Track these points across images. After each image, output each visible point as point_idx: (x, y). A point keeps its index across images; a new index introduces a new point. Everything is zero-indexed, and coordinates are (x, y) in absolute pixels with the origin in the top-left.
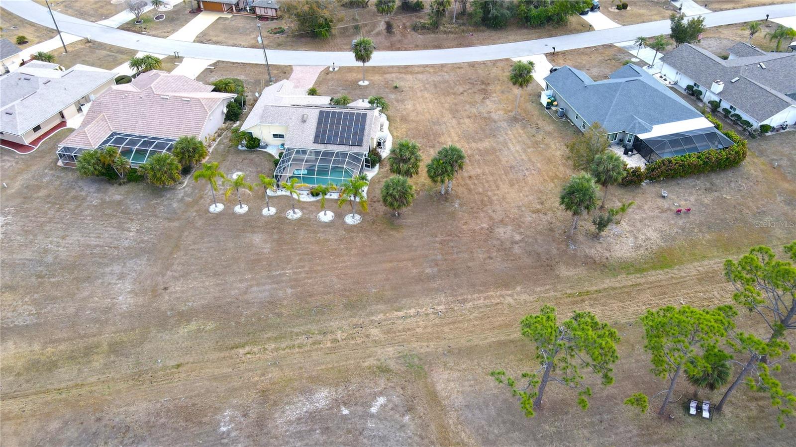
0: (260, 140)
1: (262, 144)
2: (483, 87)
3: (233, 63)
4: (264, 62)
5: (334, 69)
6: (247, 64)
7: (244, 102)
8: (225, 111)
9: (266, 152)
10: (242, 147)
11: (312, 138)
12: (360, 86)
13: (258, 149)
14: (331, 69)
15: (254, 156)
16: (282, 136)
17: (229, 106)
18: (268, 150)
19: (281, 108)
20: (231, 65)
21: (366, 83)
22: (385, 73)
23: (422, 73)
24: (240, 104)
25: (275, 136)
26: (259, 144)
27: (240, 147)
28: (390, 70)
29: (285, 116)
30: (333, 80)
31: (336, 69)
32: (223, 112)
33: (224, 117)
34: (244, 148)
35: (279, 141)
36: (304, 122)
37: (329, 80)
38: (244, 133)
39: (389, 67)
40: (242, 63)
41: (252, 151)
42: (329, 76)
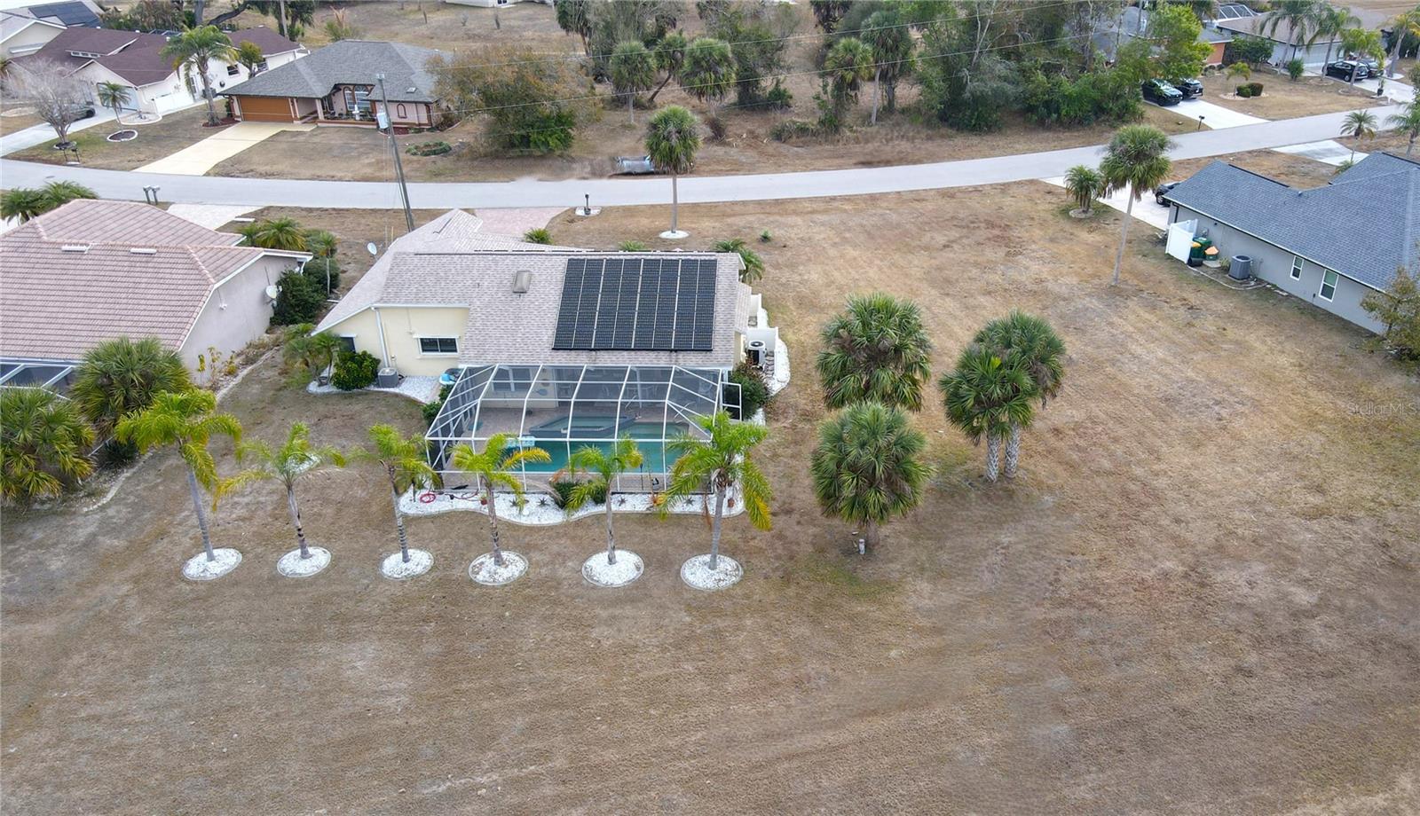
0: (377, 362)
1: (385, 371)
2: (997, 232)
3: (310, 210)
4: (400, 205)
5: (587, 211)
6: (348, 210)
7: (334, 277)
8: (272, 292)
9: (396, 395)
10: (321, 385)
11: (548, 335)
12: (664, 240)
13: (373, 388)
14: (580, 212)
15: (357, 407)
16: (448, 345)
17: (286, 282)
18: (405, 389)
20: (304, 213)
21: (681, 234)
22: (725, 215)
23: (826, 211)
24: (322, 280)
25: (428, 345)
26: (375, 373)
27: (313, 387)
28: (737, 208)
29: (461, 278)
30: (588, 233)
31: (594, 212)
32: (264, 295)
33: (271, 313)
34: (325, 389)
35: (439, 363)
36: (522, 292)
37: (578, 233)
38: (329, 341)
39: (734, 203)
40: (334, 209)
41: (351, 396)
42: (578, 226)
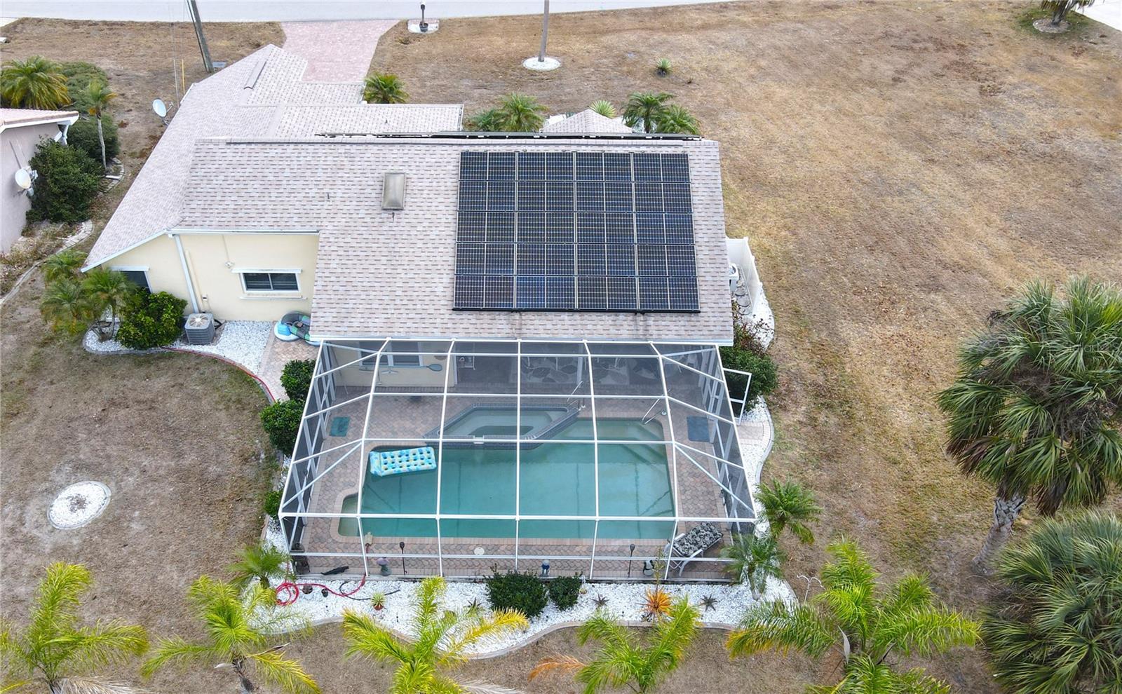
0: (182, 303)
1: (196, 322)
2: (952, 56)
3: (75, 24)
4: (187, 18)
5: (424, 26)
6: (122, 24)
7: (112, 144)
8: (25, 178)
9: (215, 360)
10: (103, 338)
11: (443, 283)
12: (532, 73)
13: (180, 346)
14: (414, 28)
15: (160, 383)
16: (286, 281)
17: (42, 161)
18: (225, 348)
19: (273, 152)
20: (68, 29)
21: (551, 64)
22: (596, 32)
23: (721, 26)
24: (94, 152)
25: (254, 281)
26: (181, 322)
27: (91, 341)
28: (609, 21)
29: (299, 184)
30: (430, 60)
31: (432, 28)
32: (13, 185)
33: (25, 205)
34: (111, 347)
35: (275, 303)
36: (395, 208)
37: (417, 60)
38: (104, 278)
39: (604, 14)
40: (105, 23)
41: (147, 361)
42: (415, 49)
